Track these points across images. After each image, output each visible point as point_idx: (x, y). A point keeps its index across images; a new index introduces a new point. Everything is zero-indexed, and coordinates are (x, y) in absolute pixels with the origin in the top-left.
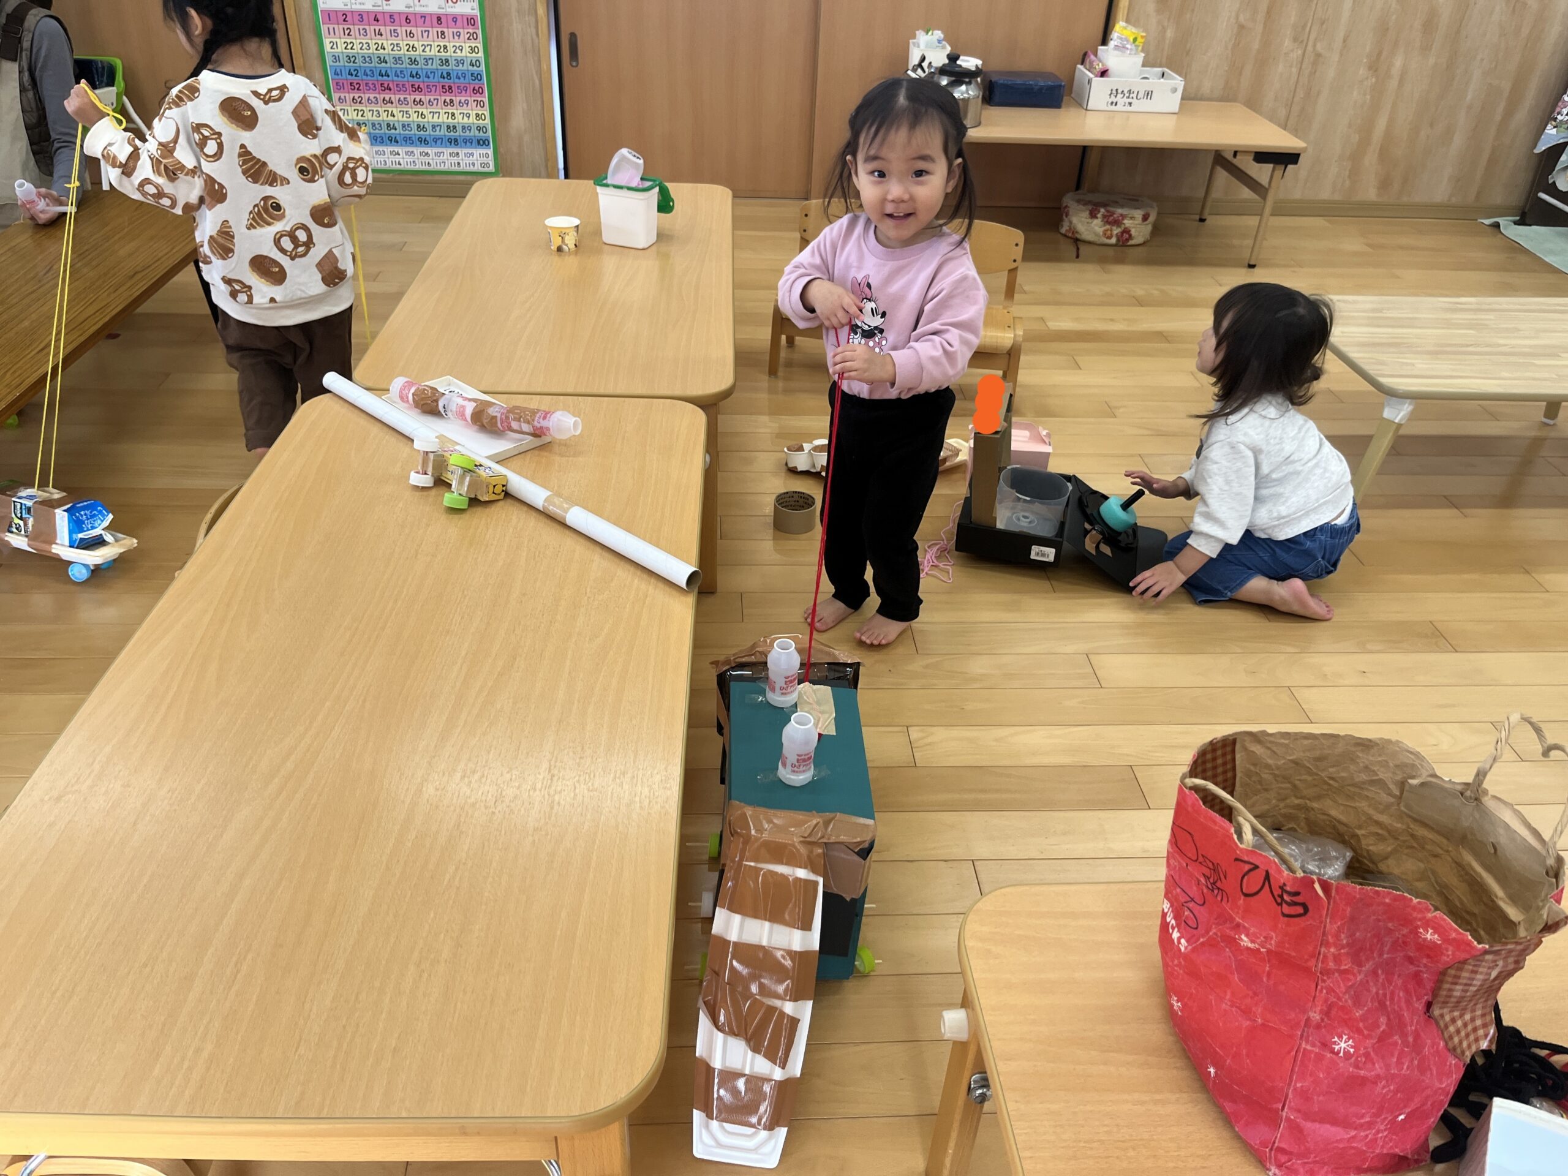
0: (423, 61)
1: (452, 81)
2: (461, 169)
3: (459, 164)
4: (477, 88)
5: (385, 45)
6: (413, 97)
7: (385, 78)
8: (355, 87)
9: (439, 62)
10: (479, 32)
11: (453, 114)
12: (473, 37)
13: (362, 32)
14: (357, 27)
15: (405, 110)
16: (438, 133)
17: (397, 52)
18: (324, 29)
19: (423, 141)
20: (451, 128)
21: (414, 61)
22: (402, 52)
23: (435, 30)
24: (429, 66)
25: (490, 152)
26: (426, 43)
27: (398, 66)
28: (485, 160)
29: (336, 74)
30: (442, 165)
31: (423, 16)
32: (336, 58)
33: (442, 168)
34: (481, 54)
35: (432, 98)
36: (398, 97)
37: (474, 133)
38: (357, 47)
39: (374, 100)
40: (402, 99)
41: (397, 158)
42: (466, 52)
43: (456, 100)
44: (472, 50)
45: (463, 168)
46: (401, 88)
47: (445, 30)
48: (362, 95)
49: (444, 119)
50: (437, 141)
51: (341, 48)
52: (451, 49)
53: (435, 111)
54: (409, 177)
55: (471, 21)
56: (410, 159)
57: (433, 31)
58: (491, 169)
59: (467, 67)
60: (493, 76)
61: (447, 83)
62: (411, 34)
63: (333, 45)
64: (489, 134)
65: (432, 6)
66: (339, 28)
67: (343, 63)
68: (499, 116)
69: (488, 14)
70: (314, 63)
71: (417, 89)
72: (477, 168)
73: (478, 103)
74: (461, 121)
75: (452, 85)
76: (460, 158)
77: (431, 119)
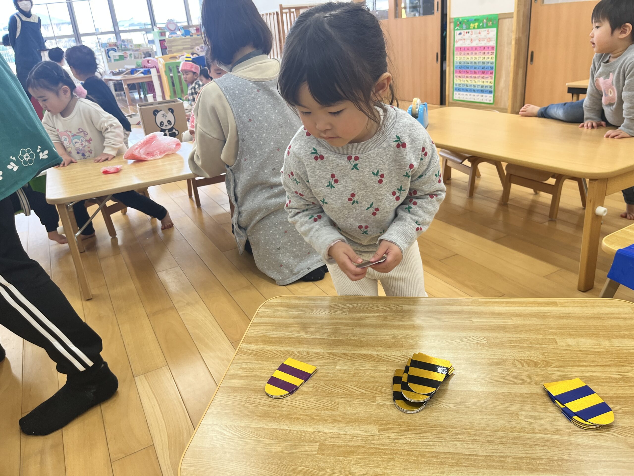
0: (478, 63)
1: (485, 69)
3: (482, 99)
4: (491, 72)
5: (469, 58)
6: (474, 75)
7: (468, 69)
8: (460, 72)
9: (482, 63)
10: (495, 52)
11: (483, 82)
12: (492, 54)
13: (464, 54)
14: (463, 52)
15: (471, 80)
16: (479, 88)
18: (455, 53)
19: (474, 91)
20: (482, 86)
21: (475, 63)
22: (473, 60)
24: (479, 65)
25: (492, 95)
26: (479, 57)
27: (471, 65)
28: (490, 98)
29: (456, 68)
30: (478, 99)
31: (480, 47)
32: (457, 63)
33: (478, 101)
34: (494, 60)
35: (479, 76)
36: (470, 75)
37: (488, 89)
38: (462, 59)
39: (464, 76)
41: (467, 97)
42: (489, 60)
43: (485, 76)
44: (492, 58)
45: (484, 101)
46: (471, 72)
47: (485, 52)
48: (461, 75)
49: (481, 83)
50: (478, 91)
51: (458, 60)
52: (486, 58)
53: (479, 80)
54: (469, 104)
55: (493, 48)
56: (470, 97)
57: (482, 52)
58: (492, 102)
59: (489, 65)
60: (497, 68)
61: (483, 70)
62: (476, 54)
63: (457, 58)
64: (493, 89)
65: (483, 44)
66: (459, 52)
67: (458, 64)
68: (497, 82)
69: (498, 45)
70: (452, 64)
71: (475, 73)
72: (488, 102)
73: (491, 78)
74: (485, 84)
75: (485, 71)
76: (483, 97)
77: (477, 83)
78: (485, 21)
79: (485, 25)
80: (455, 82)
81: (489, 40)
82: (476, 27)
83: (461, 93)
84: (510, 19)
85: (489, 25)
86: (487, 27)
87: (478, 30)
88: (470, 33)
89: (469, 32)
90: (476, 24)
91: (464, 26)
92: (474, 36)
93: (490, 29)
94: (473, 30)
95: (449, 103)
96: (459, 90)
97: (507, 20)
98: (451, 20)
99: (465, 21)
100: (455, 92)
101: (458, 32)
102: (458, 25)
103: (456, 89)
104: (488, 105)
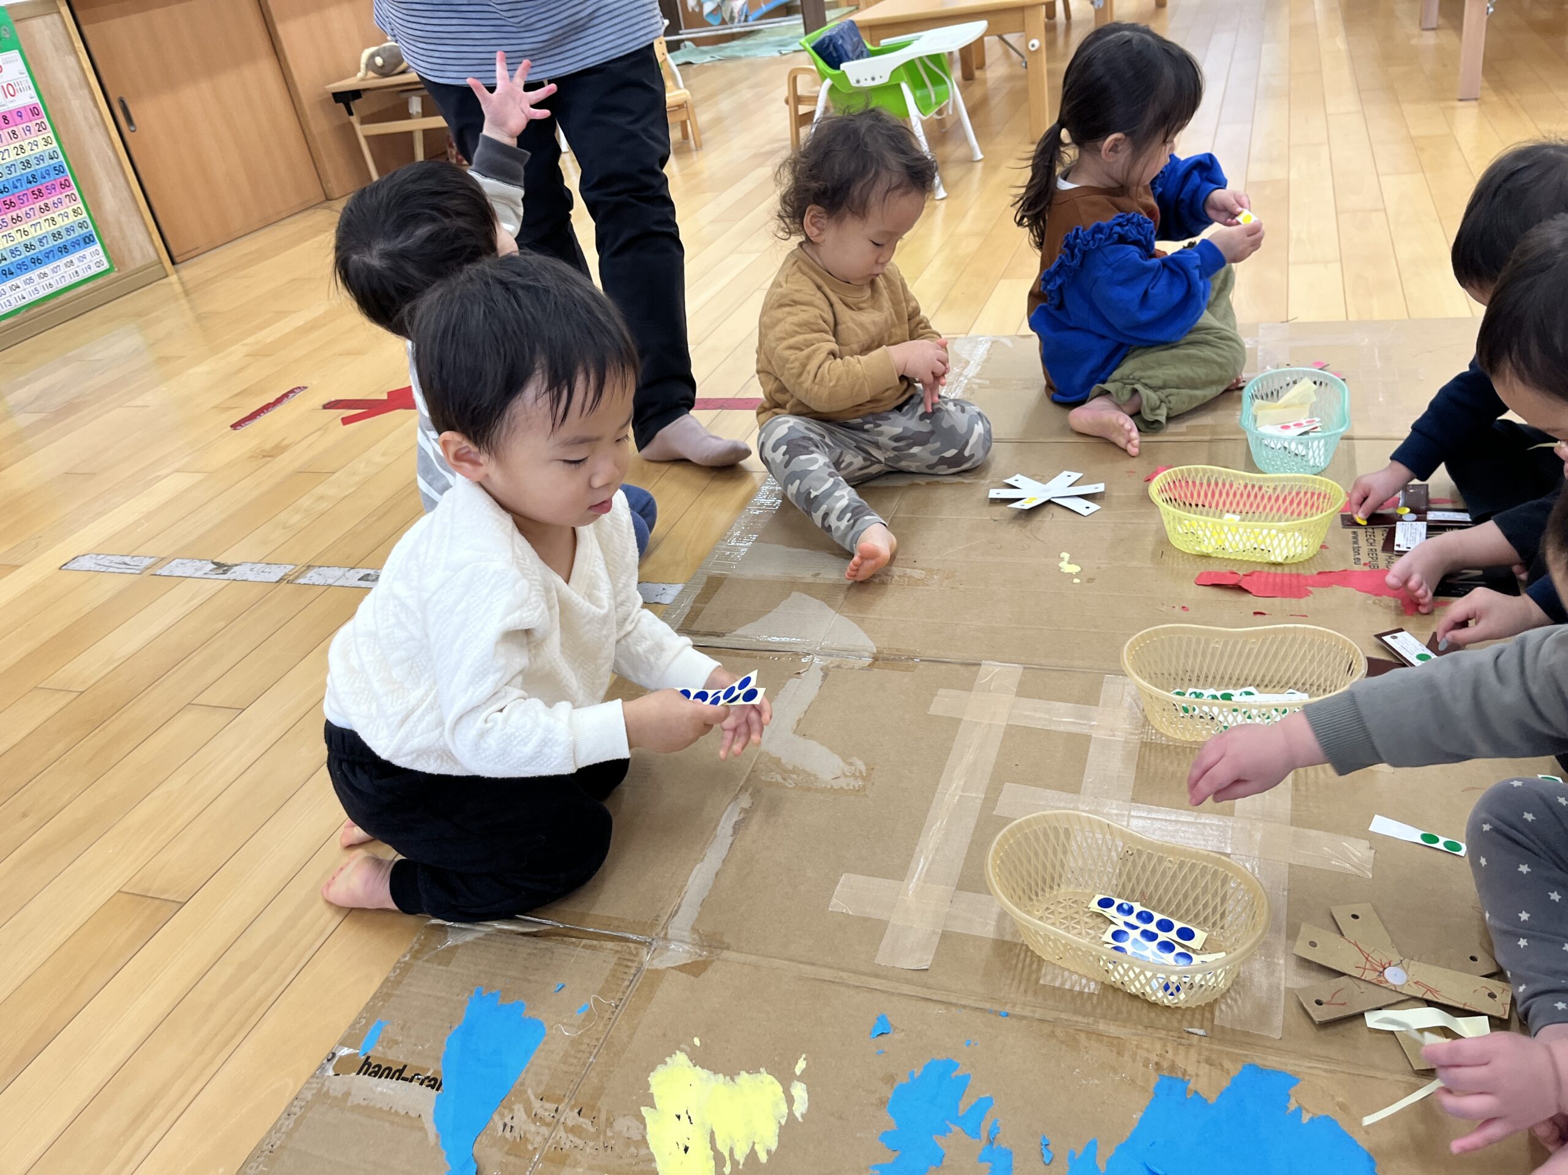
0: (7, 171)
1: (38, 183)
2: (80, 278)
3: (77, 272)
4: (63, 182)
6: (9, 215)
9: (21, 166)
10: (46, 120)
11: (53, 220)
12: (41, 128)
15: (7, 232)
16: (46, 246)
19: (36, 262)
20: (56, 235)
23: (6, 131)
24: (14, 175)
25: (97, 247)
28: (96, 258)
30: (63, 280)
33: (63, 284)
34: (55, 143)
35: (27, 209)
37: (79, 232)
41: (19, 293)
42: (41, 147)
43: (50, 202)
44: (47, 142)
45: (82, 276)
47: (14, 128)
49: (46, 228)
50: (49, 256)
52: (27, 148)
53: (34, 222)
54: (37, 309)
55: (34, 111)
56: (30, 288)
57: (5, 133)
58: (106, 266)
59: (47, 162)
60: (73, 164)
61: (34, 186)
64: (91, 227)
68: (92, 205)
69: (47, 96)
71: (12, 205)
72: (95, 270)
73: (71, 197)
74: (62, 224)
75: (40, 187)
76: (76, 265)
77: (34, 233)
81: (10, 91)
104: (100, 281)
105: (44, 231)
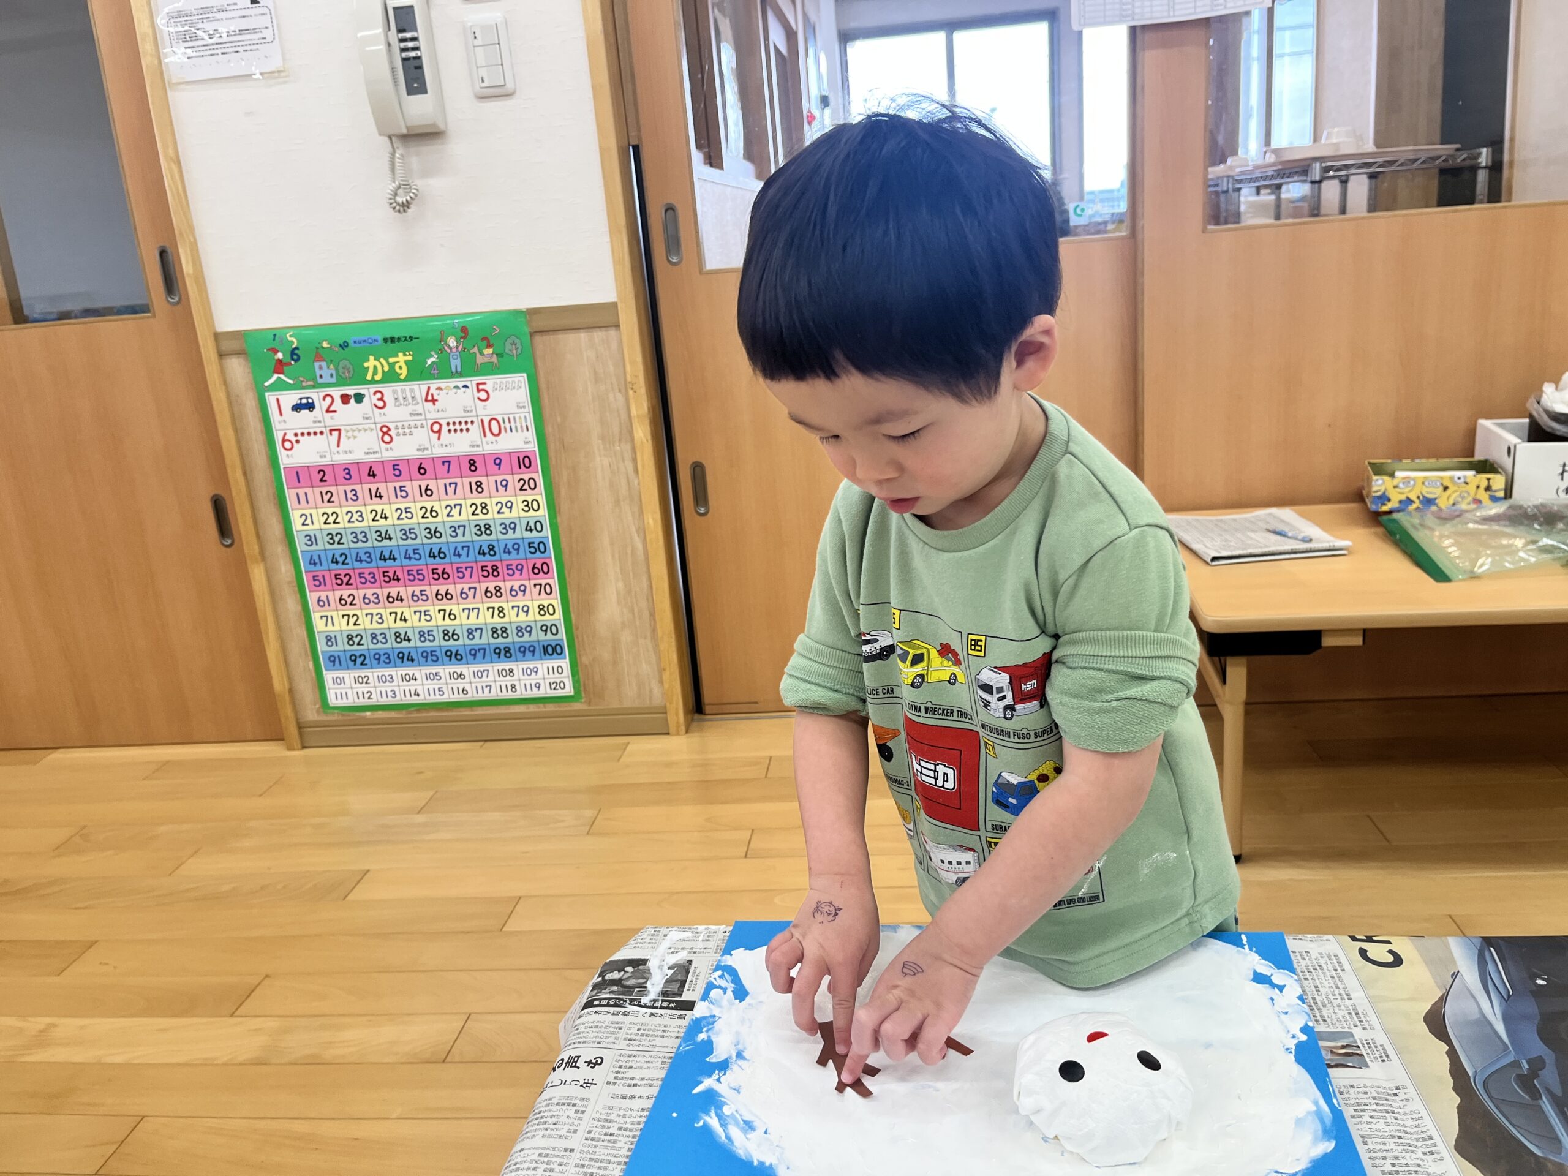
0: (449, 531)
1: (497, 557)
2: (517, 695)
3: (513, 686)
4: (538, 565)
5: (387, 512)
6: (435, 589)
7: (390, 563)
8: (343, 581)
9: (474, 530)
10: (539, 478)
11: (501, 610)
12: (529, 485)
13: (350, 495)
14: (341, 489)
15: (423, 609)
16: (477, 641)
17: (406, 521)
18: (290, 495)
19: (454, 656)
20: (499, 631)
21: (434, 533)
22: (414, 520)
23: (466, 480)
24: (460, 538)
25: (565, 663)
26: (452, 503)
27: (409, 542)
28: (557, 678)
29: (313, 563)
30: (486, 690)
31: (447, 462)
32: (311, 539)
33: (486, 695)
34: (543, 511)
35: (466, 587)
36: (410, 590)
37: (538, 636)
38: (343, 519)
39: (372, 598)
40: (417, 593)
41: (413, 686)
42: (517, 512)
43: (505, 586)
44: (528, 506)
45: (521, 693)
46: (416, 576)
47: (483, 479)
48: (354, 592)
49: (486, 618)
50: (476, 654)
51: (317, 524)
52: (493, 509)
53: (471, 606)
54: (434, 714)
55: (524, 461)
56: (433, 685)
57: (464, 483)
58: (569, 690)
59: (520, 533)
60: (564, 545)
61: (489, 562)
62: (428, 491)
63: (306, 520)
64: (563, 635)
65: (460, 445)
66: (314, 493)
67: (322, 544)
68: (577, 604)
69: (552, 447)
70: (278, 550)
71: (444, 576)
72: (545, 691)
73: (542, 588)
74: (514, 619)
75: (498, 564)
76: (516, 677)
77: (464, 620)
78: (452, 342)
79: (455, 363)
80: (319, 625)
81: (493, 427)
82: (404, 372)
83: (373, 674)
84: (598, 335)
85: (480, 360)
86: (471, 368)
87: (419, 388)
88: (370, 399)
89: (359, 398)
90: (401, 358)
91: (325, 371)
92: (394, 414)
93: (490, 382)
94: (388, 390)
95: (300, 727)
96: (358, 660)
97: (583, 336)
98: (226, 346)
99: (325, 345)
100: (329, 676)
101: (291, 398)
102: (279, 367)
103: (334, 661)
104: (551, 708)
105: (481, 620)
